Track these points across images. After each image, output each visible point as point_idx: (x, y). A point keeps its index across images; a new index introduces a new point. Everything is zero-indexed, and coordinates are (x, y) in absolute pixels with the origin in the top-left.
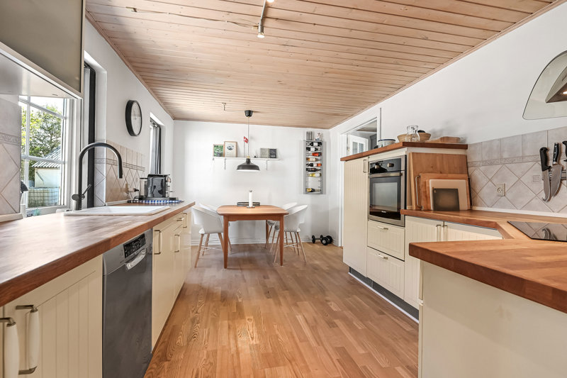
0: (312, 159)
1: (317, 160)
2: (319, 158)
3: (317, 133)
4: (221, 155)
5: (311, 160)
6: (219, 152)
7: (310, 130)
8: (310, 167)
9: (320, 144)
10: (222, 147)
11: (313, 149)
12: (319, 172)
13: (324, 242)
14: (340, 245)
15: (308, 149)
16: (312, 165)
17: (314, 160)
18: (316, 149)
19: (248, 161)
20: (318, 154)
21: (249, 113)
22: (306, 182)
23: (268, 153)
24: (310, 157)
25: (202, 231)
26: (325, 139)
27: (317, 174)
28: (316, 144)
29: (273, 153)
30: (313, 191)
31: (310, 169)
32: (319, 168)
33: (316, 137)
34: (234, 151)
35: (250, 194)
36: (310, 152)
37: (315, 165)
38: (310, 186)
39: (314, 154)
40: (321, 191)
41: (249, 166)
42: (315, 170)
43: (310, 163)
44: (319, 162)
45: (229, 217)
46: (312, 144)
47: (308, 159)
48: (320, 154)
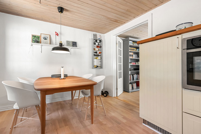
0: (97, 49)
1: (99, 50)
2: (100, 49)
3: (99, 35)
4: (38, 42)
5: (96, 50)
6: (36, 40)
7: (95, 33)
8: (95, 54)
9: (100, 41)
10: (39, 37)
11: (97, 44)
12: (100, 56)
13: (105, 95)
15: (95, 44)
16: (96, 52)
17: (98, 50)
18: (99, 44)
19: (61, 44)
20: (99, 47)
21: (61, 10)
22: (93, 62)
23: (71, 44)
24: (95, 48)
26: (102, 39)
27: (99, 58)
28: (98, 41)
29: (74, 44)
30: (97, 67)
31: (96, 55)
32: (100, 54)
33: (98, 37)
34: (48, 40)
35: (62, 69)
36: (95, 45)
37: (98, 53)
38: (96, 64)
39: (97, 47)
40: (101, 67)
41: (61, 48)
42: (98, 56)
43: (95, 51)
44: (100, 51)
46: (96, 41)
47: (94, 49)
48: (101, 47)
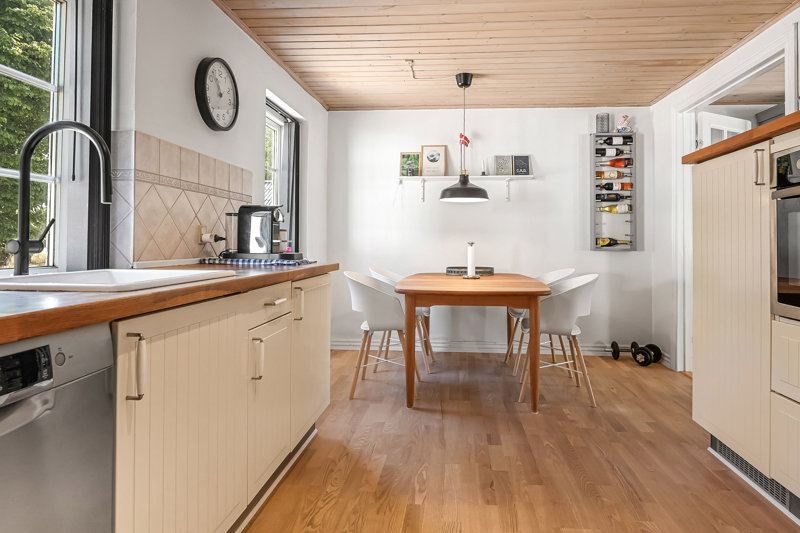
0: (610, 173)
1: (620, 175)
2: (626, 171)
3: (620, 118)
4: (414, 173)
5: (606, 175)
6: (412, 167)
7: (603, 110)
8: (604, 192)
9: (628, 139)
10: (417, 158)
11: (611, 152)
12: (628, 202)
13: (640, 357)
14: (680, 368)
15: (601, 152)
16: (609, 187)
17: (615, 175)
18: (619, 152)
19: (464, 179)
20: (623, 161)
21: (465, 80)
22: (596, 224)
23: (510, 165)
24: (604, 169)
25: (365, 326)
26: (640, 128)
27: (622, 207)
28: (618, 141)
29: (521, 165)
30: (613, 243)
31: (606, 195)
32: (625, 193)
33: (620, 124)
34: (440, 165)
35: (470, 248)
36: (604, 159)
37: (616, 187)
38: (607, 233)
39: (614, 163)
40: (633, 244)
41: (465, 189)
42: (618, 198)
43: (604, 182)
44: (626, 180)
45: (416, 298)
46: (609, 142)
47: (599, 174)
48: (629, 162)
